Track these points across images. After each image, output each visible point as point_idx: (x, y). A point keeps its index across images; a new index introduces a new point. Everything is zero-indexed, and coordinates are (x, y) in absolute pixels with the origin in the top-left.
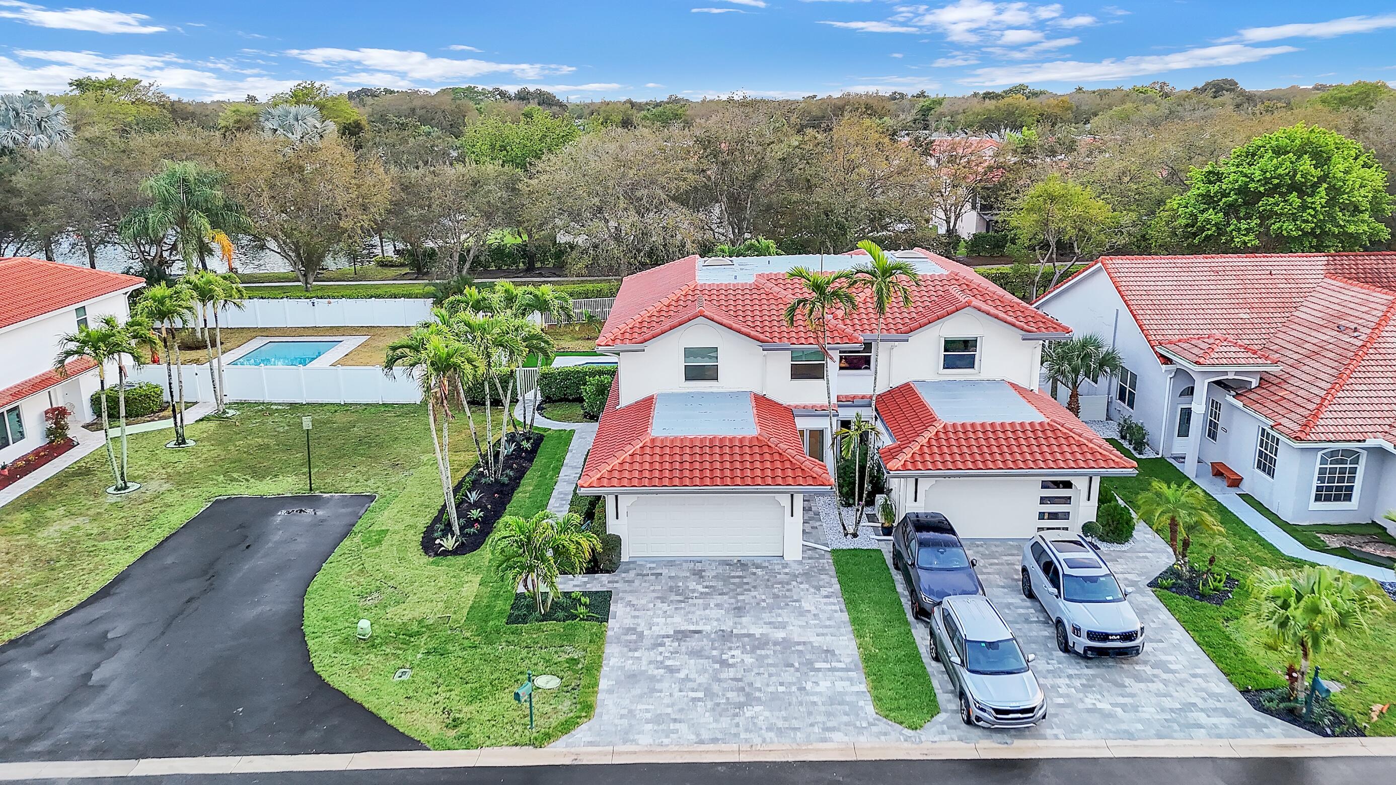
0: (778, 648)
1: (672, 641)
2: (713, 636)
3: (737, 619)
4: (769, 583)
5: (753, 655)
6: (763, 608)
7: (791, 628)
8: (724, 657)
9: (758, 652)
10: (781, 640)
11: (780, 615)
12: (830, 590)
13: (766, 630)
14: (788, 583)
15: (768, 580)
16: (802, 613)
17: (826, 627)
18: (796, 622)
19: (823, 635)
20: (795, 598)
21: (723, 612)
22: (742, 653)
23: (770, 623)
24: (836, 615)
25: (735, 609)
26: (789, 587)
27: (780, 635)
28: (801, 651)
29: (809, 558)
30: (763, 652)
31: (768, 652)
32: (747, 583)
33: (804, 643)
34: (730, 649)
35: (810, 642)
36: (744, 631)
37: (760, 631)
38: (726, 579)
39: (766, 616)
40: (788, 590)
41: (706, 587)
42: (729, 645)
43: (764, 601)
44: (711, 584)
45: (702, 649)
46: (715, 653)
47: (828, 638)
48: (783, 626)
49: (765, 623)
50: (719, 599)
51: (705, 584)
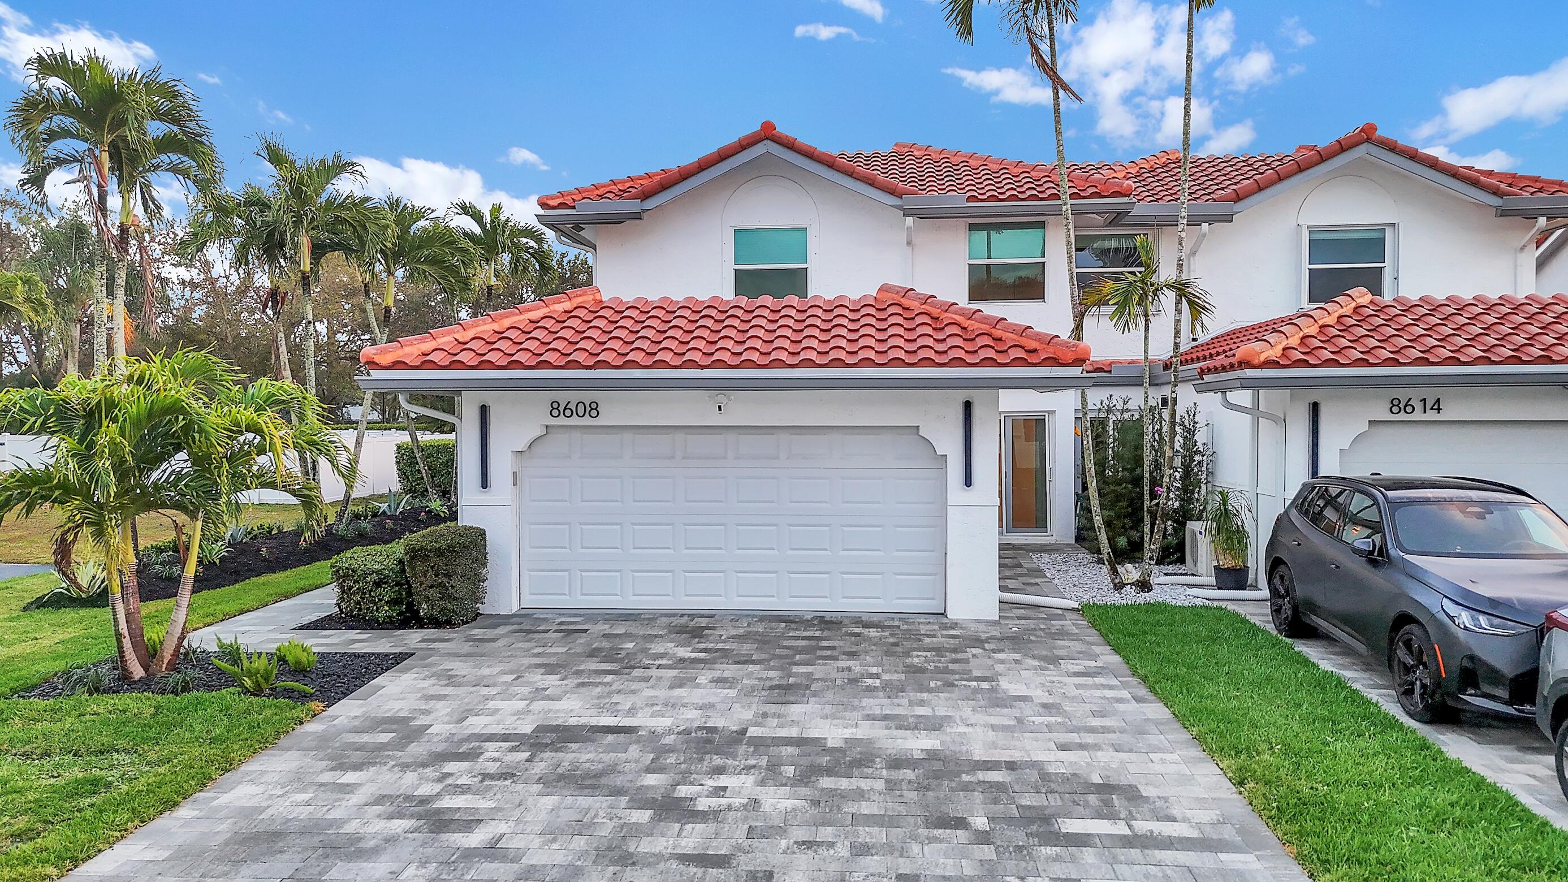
0: (909, 774)
1: (513, 749)
2: (669, 740)
3: (772, 708)
4: (899, 649)
5: (804, 791)
6: (870, 689)
7: (962, 729)
8: (683, 791)
9: (826, 782)
10: (917, 755)
11: (922, 703)
12: (1093, 664)
13: (864, 731)
14: (955, 650)
15: (896, 645)
16: (998, 701)
17: (1092, 730)
18: (981, 718)
19: (1082, 747)
20: (976, 673)
21: (732, 693)
22: (762, 783)
23: (886, 718)
24: (1121, 707)
25: (778, 687)
26: (960, 656)
27: (919, 743)
28: (1000, 787)
29: (1019, 618)
30: (844, 784)
31: (865, 784)
32: (833, 648)
33: (1011, 766)
34: (720, 771)
35: (1033, 765)
36: (794, 732)
37: (848, 733)
38: (763, 641)
39: (877, 704)
40: (955, 661)
41: (701, 651)
42: (717, 760)
43: (877, 676)
44: (720, 646)
45: (612, 769)
46: (651, 780)
47: (1105, 756)
48: (934, 725)
49: (869, 717)
50: (730, 670)
51: (702, 646)
